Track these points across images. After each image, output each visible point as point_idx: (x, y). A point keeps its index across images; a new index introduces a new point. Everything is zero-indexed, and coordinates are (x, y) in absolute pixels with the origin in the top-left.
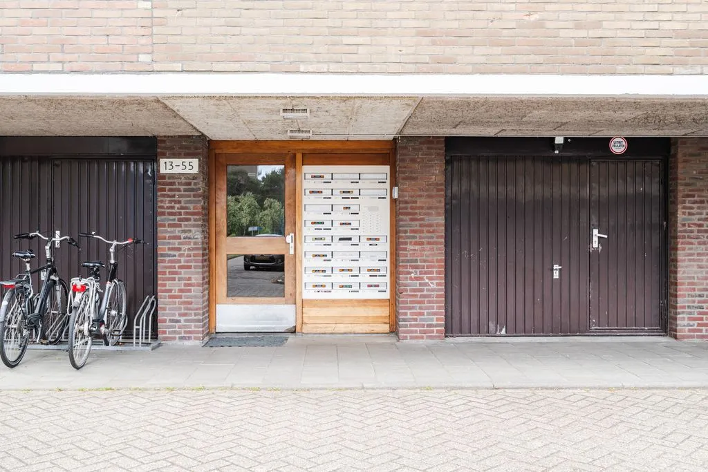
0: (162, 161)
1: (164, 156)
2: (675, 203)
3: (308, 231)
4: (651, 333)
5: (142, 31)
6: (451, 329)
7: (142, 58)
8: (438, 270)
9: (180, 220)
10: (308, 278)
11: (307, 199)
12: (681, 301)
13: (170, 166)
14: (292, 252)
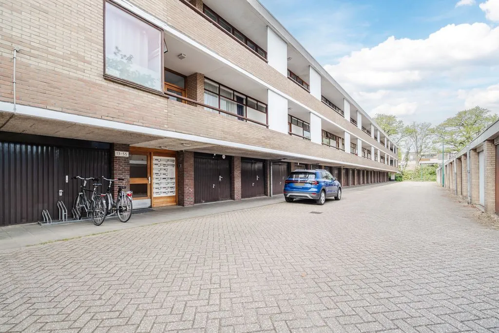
0: (116, 152)
1: (117, 150)
2: (234, 170)
3: (154, 176)
4: (229, 199)
5: (166, 118)
6: (196, 202)
7: (165, 126)
8: (193, 186)
9: (122, 172)
10: (154, 190)
11: (154, 167)
12: (235, 192)
13: (118, 154)
14: (150, 183)
